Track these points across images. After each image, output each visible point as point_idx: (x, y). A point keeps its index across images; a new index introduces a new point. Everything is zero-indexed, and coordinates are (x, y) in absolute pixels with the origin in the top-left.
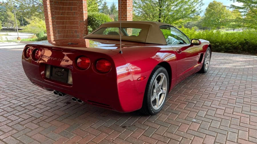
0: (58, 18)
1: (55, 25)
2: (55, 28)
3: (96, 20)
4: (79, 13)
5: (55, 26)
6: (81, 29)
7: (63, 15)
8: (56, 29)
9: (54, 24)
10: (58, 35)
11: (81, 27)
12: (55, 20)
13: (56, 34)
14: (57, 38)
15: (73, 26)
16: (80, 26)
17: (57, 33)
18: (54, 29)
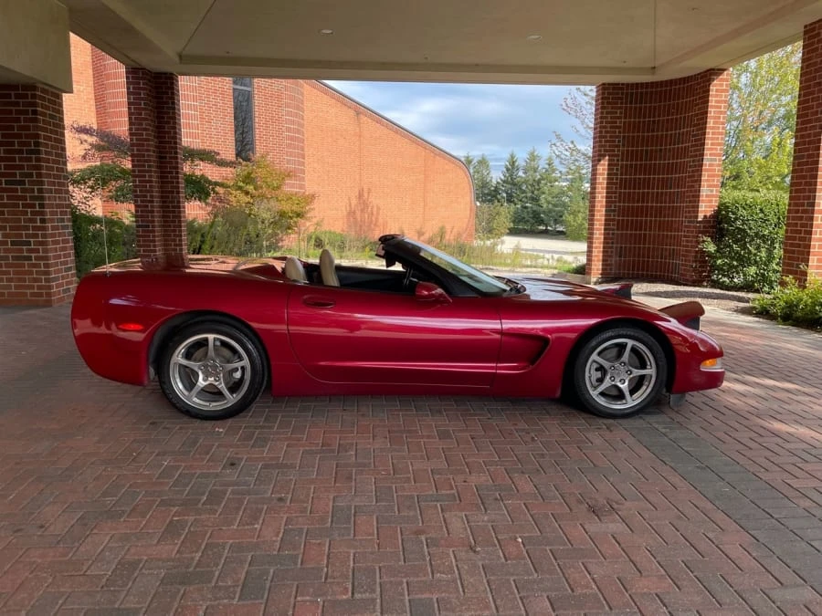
0: (623, 212)
1: (613, 230)
2: (612, 239)
3: (736, 219)
4: (688, 197)
5: (613, 234)
6: (687, 246)
7: (643, 202)
8: (612, 243)
9: (610, 229)
10: (616, 261)
11: (687, 241)
12: (614, 216)
13: (611, 256)
14: (611, 269)
15: (667, 235)
16: (685, 236)
17: (616, 255)
18: (608, 243)
